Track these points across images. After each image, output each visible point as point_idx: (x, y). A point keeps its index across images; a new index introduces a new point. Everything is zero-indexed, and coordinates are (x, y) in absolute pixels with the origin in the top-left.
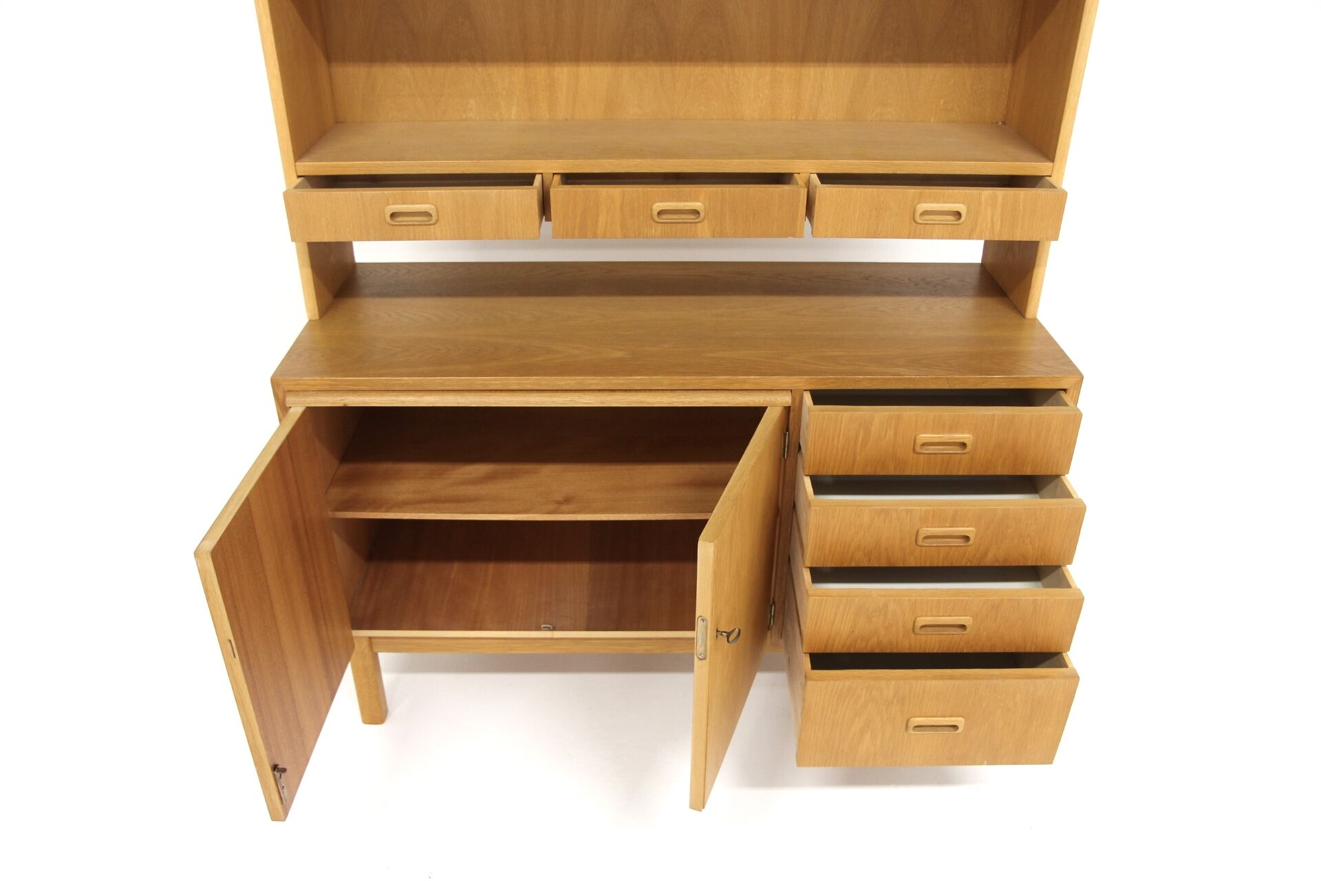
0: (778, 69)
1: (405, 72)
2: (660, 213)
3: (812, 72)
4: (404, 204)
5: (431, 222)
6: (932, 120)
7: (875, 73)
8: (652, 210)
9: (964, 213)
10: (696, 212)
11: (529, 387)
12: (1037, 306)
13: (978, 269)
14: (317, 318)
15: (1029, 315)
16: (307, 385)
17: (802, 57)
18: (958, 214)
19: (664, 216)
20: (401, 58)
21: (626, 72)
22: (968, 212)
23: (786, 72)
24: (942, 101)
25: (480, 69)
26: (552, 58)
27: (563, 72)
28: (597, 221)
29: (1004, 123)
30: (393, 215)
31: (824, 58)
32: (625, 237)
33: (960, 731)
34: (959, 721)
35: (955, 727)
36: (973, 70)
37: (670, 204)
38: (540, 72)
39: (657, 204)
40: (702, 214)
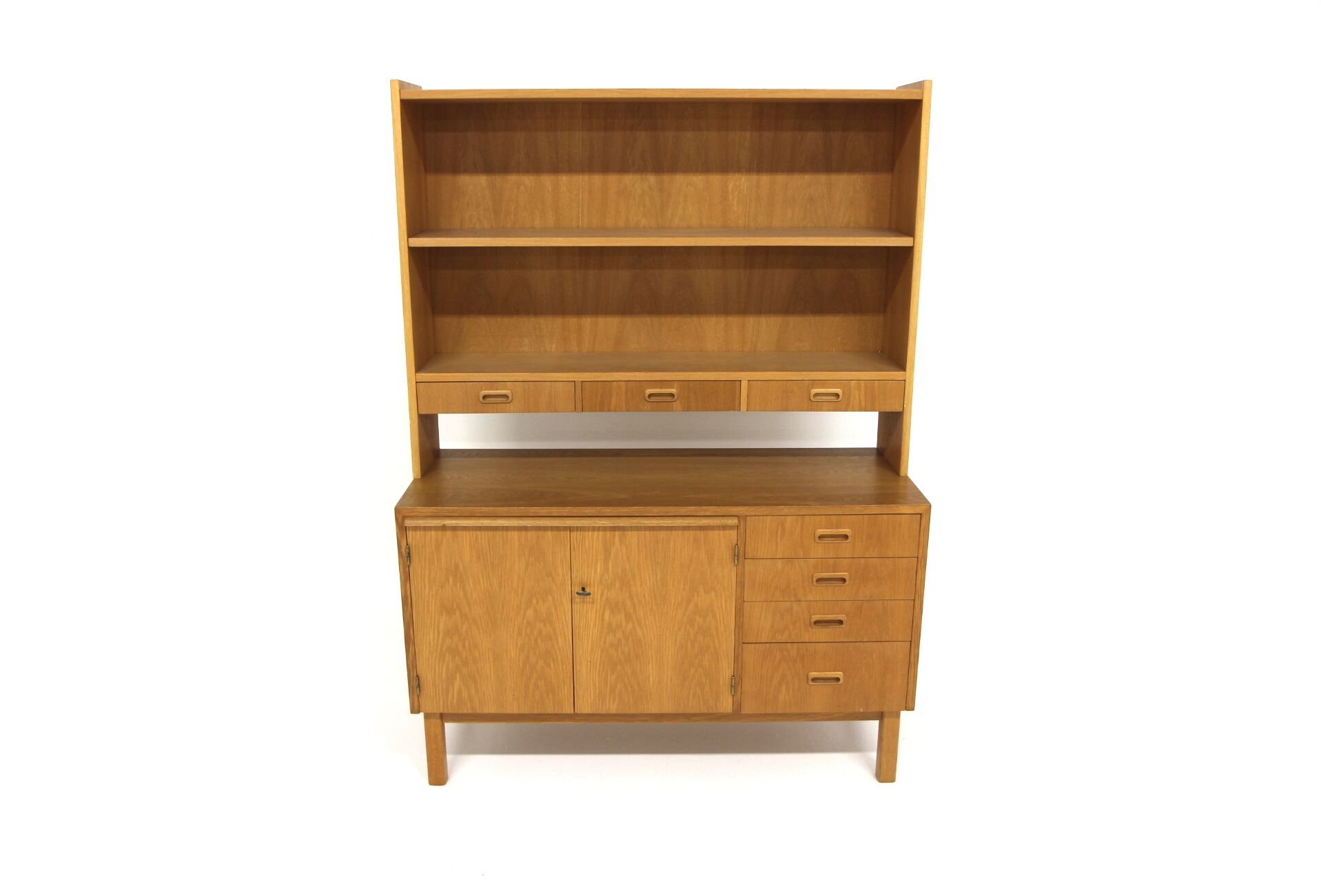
0: (729, 318)
1: (483, 320)
2: (650, 396)
3: (751, 321)
4: (492, 390)
5: (509, 401)
6: (834, 350)
7: (793, 320)
8: (644, 394)
9: (841, 394)
10: (672, 395)
11: (565, 514)
12: (907, 468)
13: (875, 451)
14: (420, 477)
15: (902, 474)
16: (419, 512)
17: (744, 311)
18: (837, 395)
19: (652, 398)
20: (481, 311)
21: (629, 321)
22: (843, 393)
23: (734, 320)
24: (839, 338)
25: (532, 319)
26: (580, 312)
27: (587, 321)
28: (611, 401)
29: (882, 352)
30: (485, 397)
31: (759, 311)
32: (628, 411)
33: (841, 682)
34: (839, 674)
35: (838, 679)
36: (858, 317)
37: (656, 390)
38: (572, 321)
39: (648, 390)
40: (676, 396)
